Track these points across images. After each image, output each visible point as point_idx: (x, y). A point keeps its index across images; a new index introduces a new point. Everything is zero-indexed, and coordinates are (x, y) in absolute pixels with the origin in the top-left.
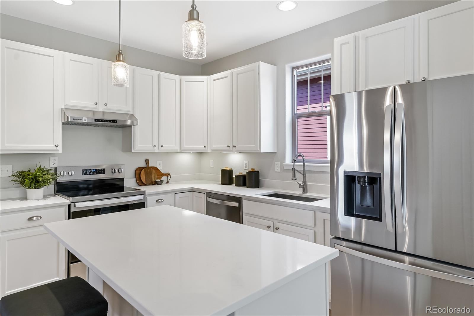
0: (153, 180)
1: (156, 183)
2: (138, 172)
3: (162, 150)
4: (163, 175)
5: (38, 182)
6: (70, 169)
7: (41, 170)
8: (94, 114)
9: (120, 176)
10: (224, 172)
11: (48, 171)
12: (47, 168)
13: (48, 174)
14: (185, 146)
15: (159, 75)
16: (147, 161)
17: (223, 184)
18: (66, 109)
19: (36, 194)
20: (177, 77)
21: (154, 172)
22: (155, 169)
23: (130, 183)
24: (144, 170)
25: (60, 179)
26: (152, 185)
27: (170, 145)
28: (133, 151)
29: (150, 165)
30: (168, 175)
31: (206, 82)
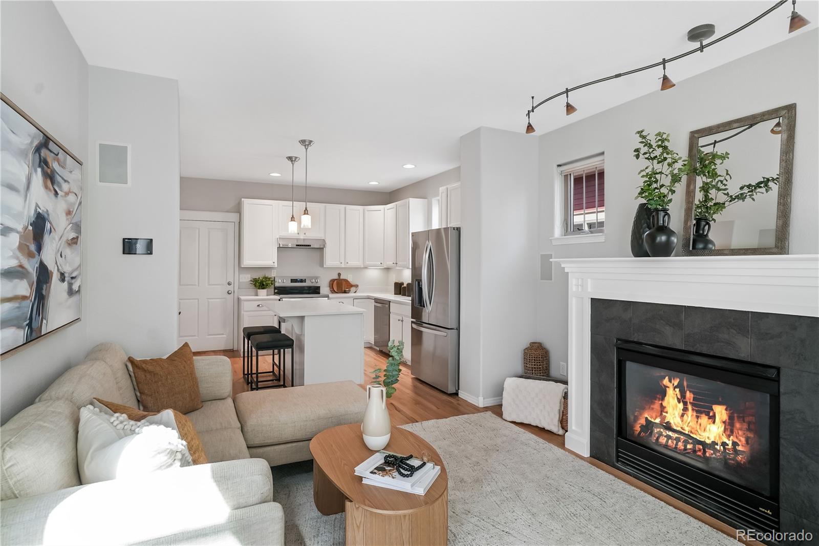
0: (343, 289)
1: (345, 292)
2: (332, 282)
3: (348, 266)
4: (352, 286)
5: (263, 285)
6: (283, 278)
7: (266, 278)
8: (297, 241)
9: (317, 285)
10: (396, 284)
11: (269, 278)
12: (269, 277)
13: (269, 280)
14: (367, 263)
15: (345, 208)
16: (339, 275)
17: (395, 294)
18: (280, 238)
19: (263, 293)
20: (360, 208)
21: (344, 283)
22: (346, 281)
23: (325, 290)
24: (336, 281)
25: (277, 285)
26: (343, 293)
27: (354, 262)
28: (325, 266)
29: (342, 277)
30: (357, 286)
31: (383, 211)
